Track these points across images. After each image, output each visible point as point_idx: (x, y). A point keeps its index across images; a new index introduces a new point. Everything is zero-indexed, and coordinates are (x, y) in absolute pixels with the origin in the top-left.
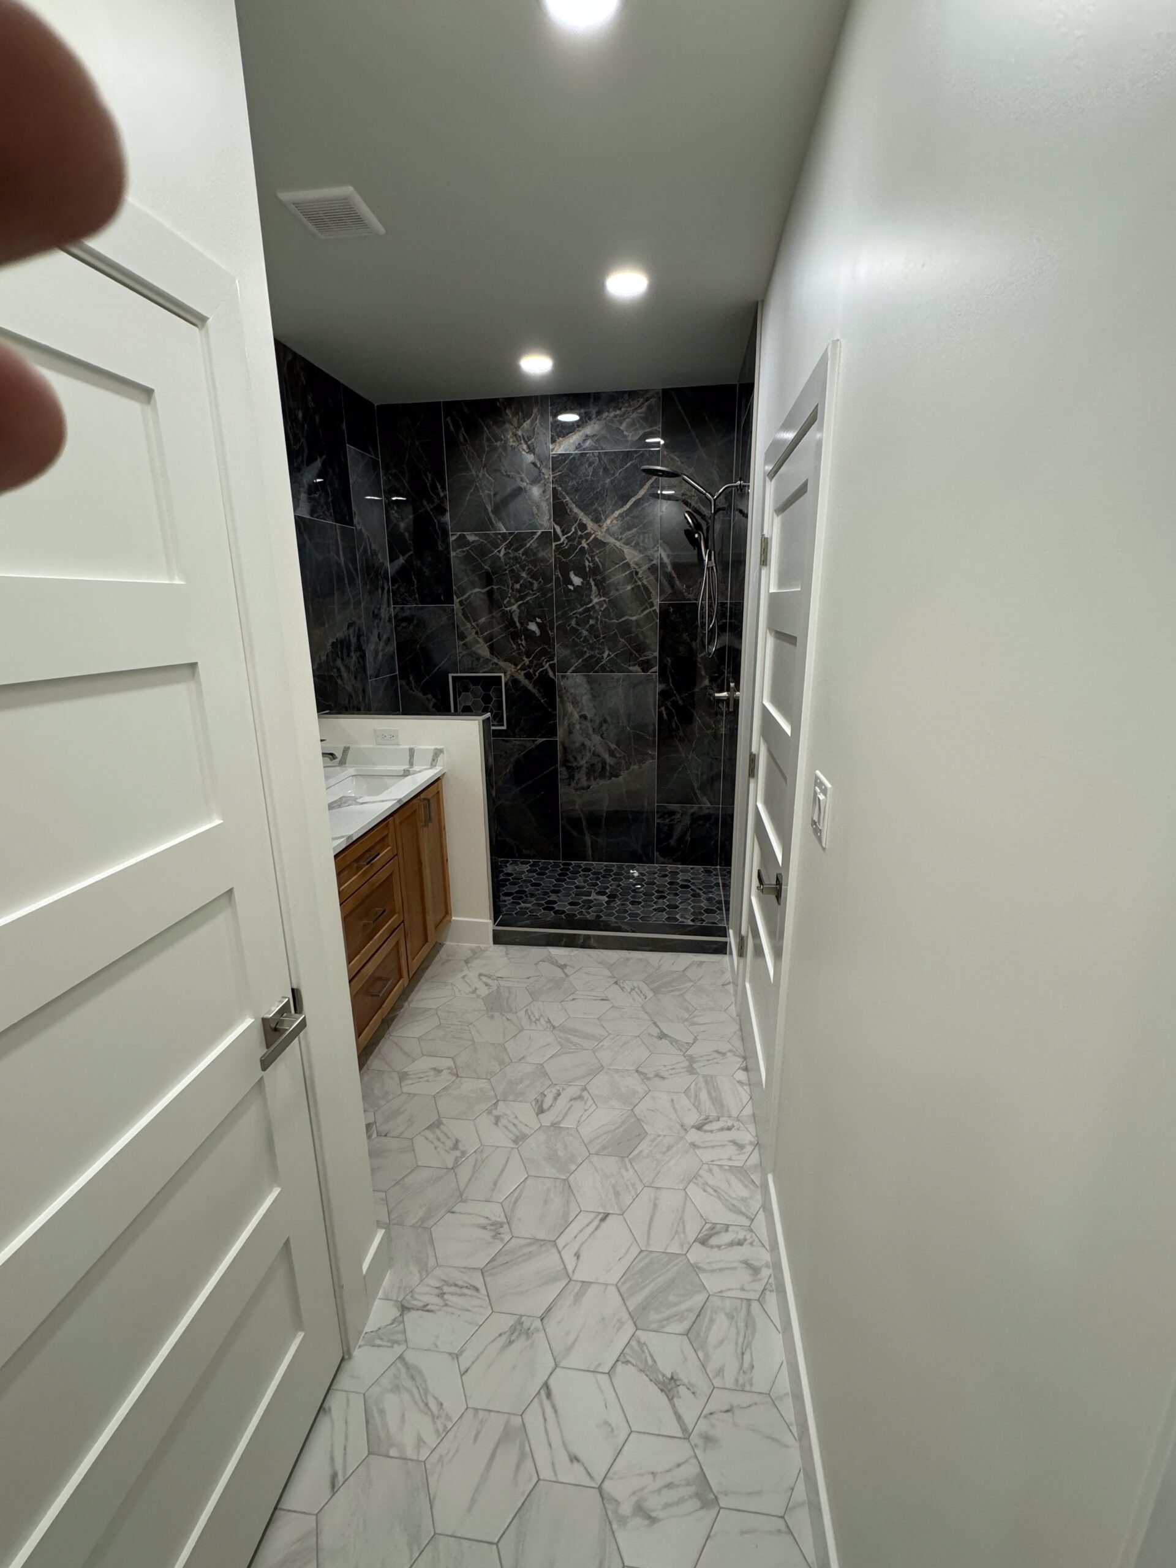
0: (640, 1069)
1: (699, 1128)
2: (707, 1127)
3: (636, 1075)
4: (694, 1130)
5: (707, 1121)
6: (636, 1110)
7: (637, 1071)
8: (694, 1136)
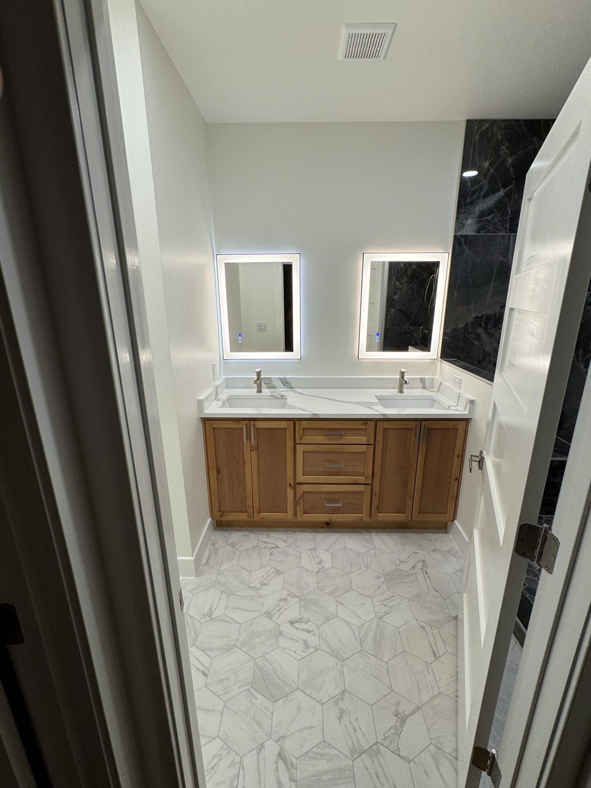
0: (347, 695)
1: (280, 755)
2: (281, 764)
3: (339, 690)
4: (278, 749)
5: (290, 766)
6: (299, 694)
7: (344, 692)
8: (271, 749)
